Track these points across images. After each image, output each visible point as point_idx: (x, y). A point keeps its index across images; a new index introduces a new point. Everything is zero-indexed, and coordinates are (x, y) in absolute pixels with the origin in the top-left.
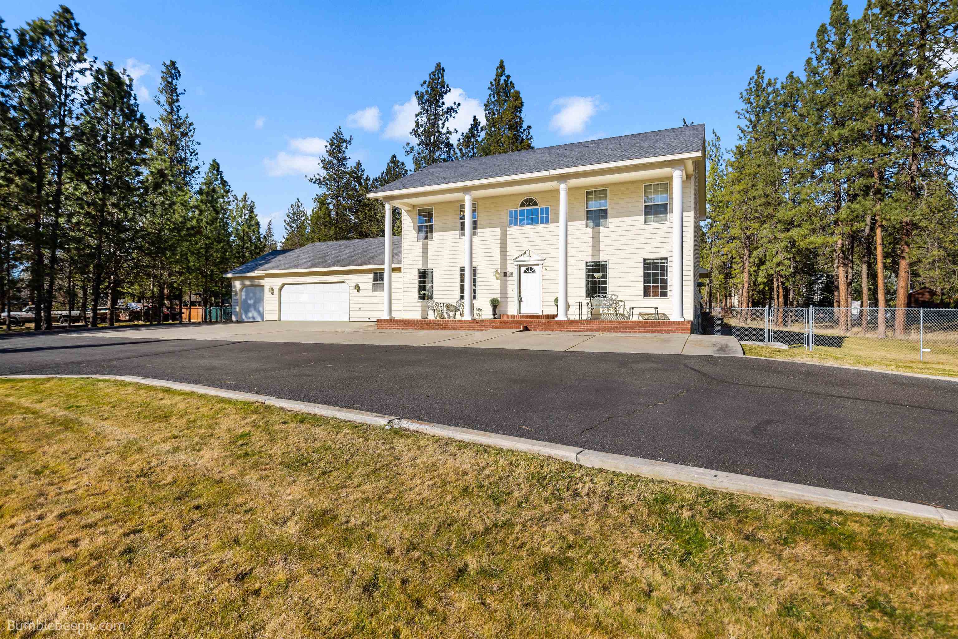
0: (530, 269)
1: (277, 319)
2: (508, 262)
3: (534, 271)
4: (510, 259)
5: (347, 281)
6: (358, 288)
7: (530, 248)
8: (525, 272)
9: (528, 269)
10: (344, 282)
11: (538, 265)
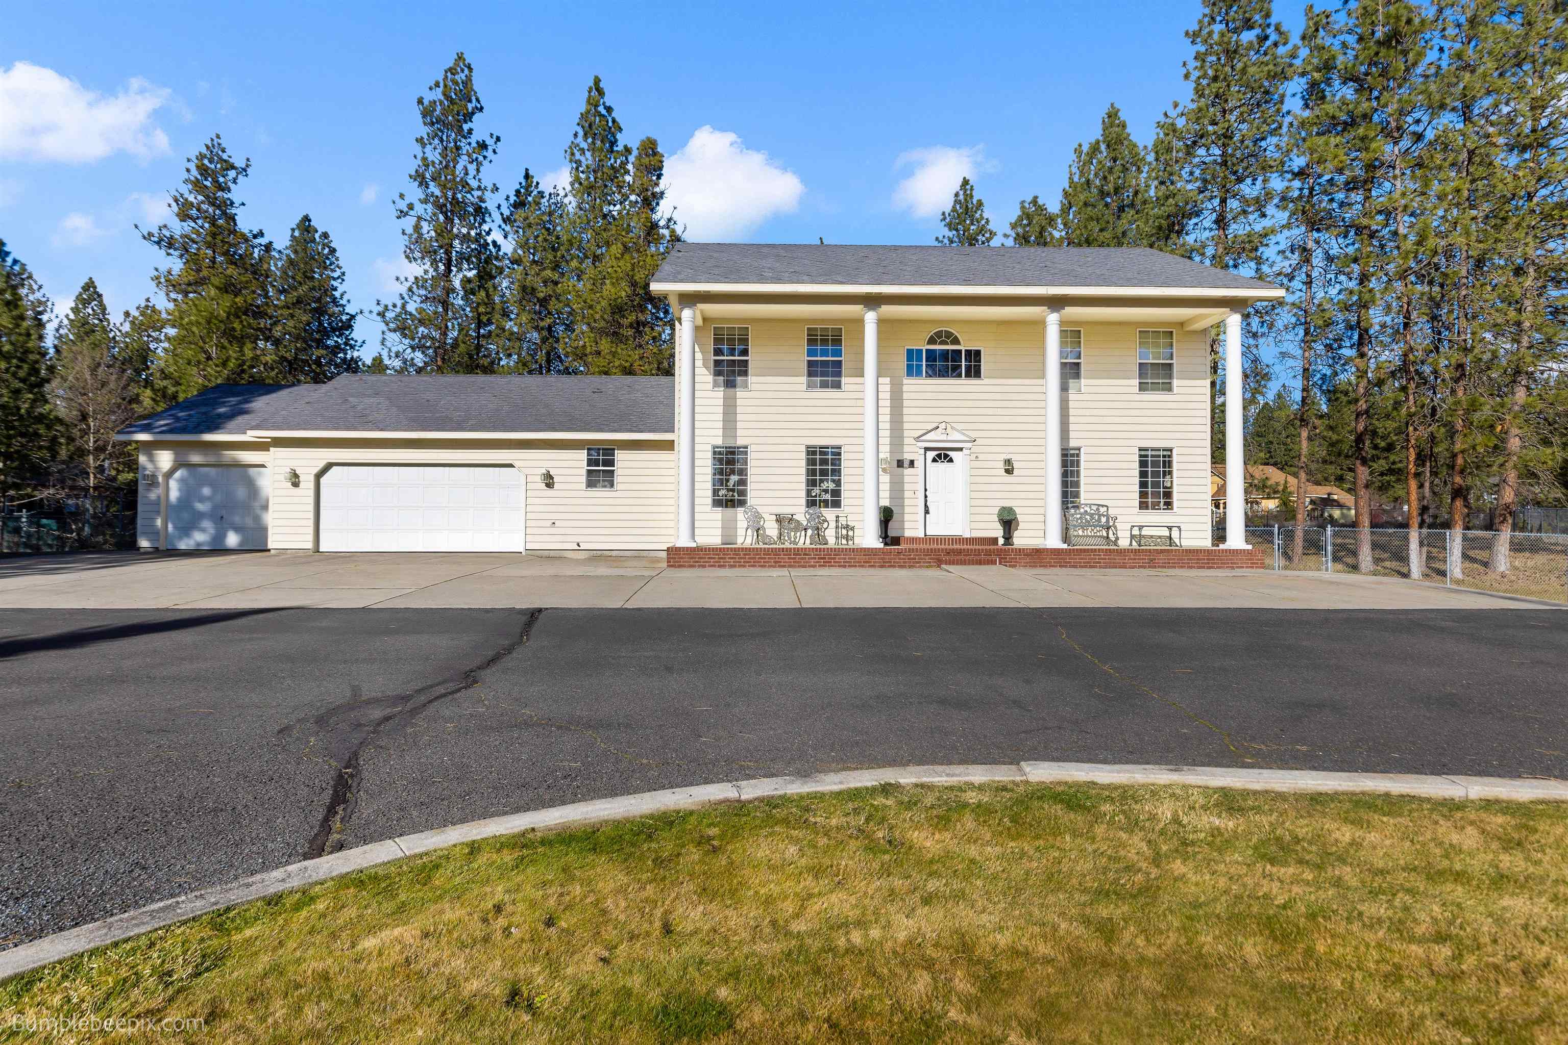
0: (943, 456)
1: (310, 545)
2: (906, 441)
3: (951, 460)
4: (909, 434)
5: (516, 463)
6: (549, 479)
7: (947, 419)
8: (934, 460)
9: (939, 456)
10: (511, 466)
11: (961, 449)
